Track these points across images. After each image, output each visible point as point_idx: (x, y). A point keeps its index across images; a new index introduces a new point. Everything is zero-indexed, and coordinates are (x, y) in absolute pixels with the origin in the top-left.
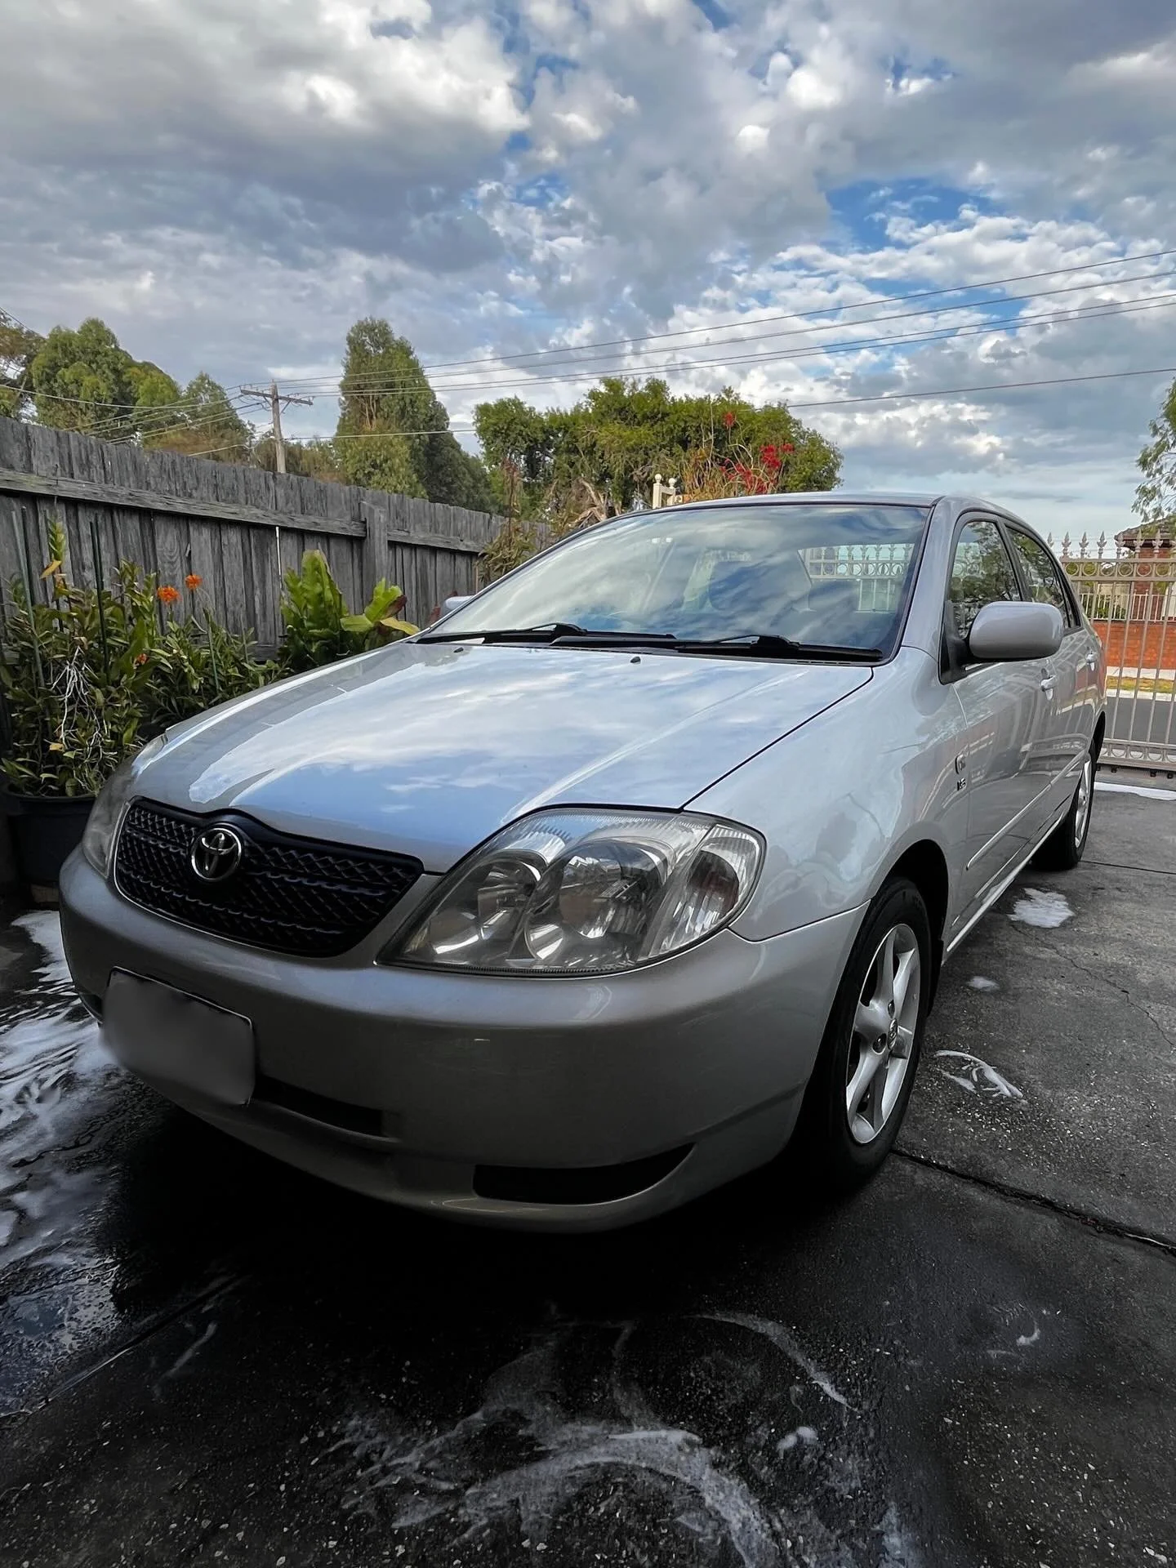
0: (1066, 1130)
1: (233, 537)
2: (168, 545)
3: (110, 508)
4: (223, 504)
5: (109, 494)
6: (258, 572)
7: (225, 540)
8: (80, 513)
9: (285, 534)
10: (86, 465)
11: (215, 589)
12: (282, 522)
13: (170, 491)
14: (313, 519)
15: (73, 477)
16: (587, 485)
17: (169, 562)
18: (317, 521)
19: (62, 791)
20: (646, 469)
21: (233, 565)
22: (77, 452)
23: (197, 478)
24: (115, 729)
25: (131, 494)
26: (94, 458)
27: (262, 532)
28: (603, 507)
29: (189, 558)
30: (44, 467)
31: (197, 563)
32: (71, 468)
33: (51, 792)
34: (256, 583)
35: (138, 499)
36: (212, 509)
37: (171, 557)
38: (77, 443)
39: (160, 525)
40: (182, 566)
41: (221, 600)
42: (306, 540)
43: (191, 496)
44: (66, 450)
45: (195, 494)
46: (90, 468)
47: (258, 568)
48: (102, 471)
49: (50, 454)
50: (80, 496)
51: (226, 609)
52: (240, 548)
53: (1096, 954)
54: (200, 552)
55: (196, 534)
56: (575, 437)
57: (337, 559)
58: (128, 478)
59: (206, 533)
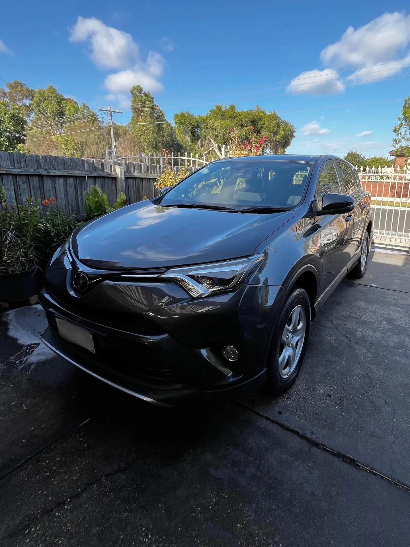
0: (312, 402)
1: (71, 180)
2: (48, 186)
3: (28, 176)
4: (67, 171)
5: (27, 171)
6: (79, 191)
7: (68, 182)
8: (17, 178)
9: (89, 178)
10: (19, 162)
11: (65, 198)
12: (88, 175)
13: (49, 168)
14: (98, 173)
15: (15, 167)
16: (211, 139)
17: (49, 191)
18: (100, 173)
19: (7, 272)
20: (230, 135)
21: (71, 190)
22: (16, 159)
23: (58, 163)
24: (25, 251)
25: (34, 171)
26: (22, 160)
27: (81, 178)
28: (217, 146)
29: (55, 189)
30: (5, 164)
31: (58, 190)
32: (14, 164)
33: (4, 273)
34: (79, 194)
35: (37, 172)
36: (63, 173)
37: (49, 189)
38: (16, 156)
39: (45, 179)
40: (53, 191)
41: (67, 201)
42: (96, 179)
43: (56, 169)
44: (13, 158)
45: (57, 168)
46: (21, 163)
47: (79, 190)
48: (25, 164)
49: (7, 160)
50: (17, 173)
51: (68, 204)
52: (73, 184)
53: (345, 324)
54: (59, 186)
55: (58, 181)
56: (207, 124)
57: (107, 185)
58: (34, 165)
59: (61, 180)
